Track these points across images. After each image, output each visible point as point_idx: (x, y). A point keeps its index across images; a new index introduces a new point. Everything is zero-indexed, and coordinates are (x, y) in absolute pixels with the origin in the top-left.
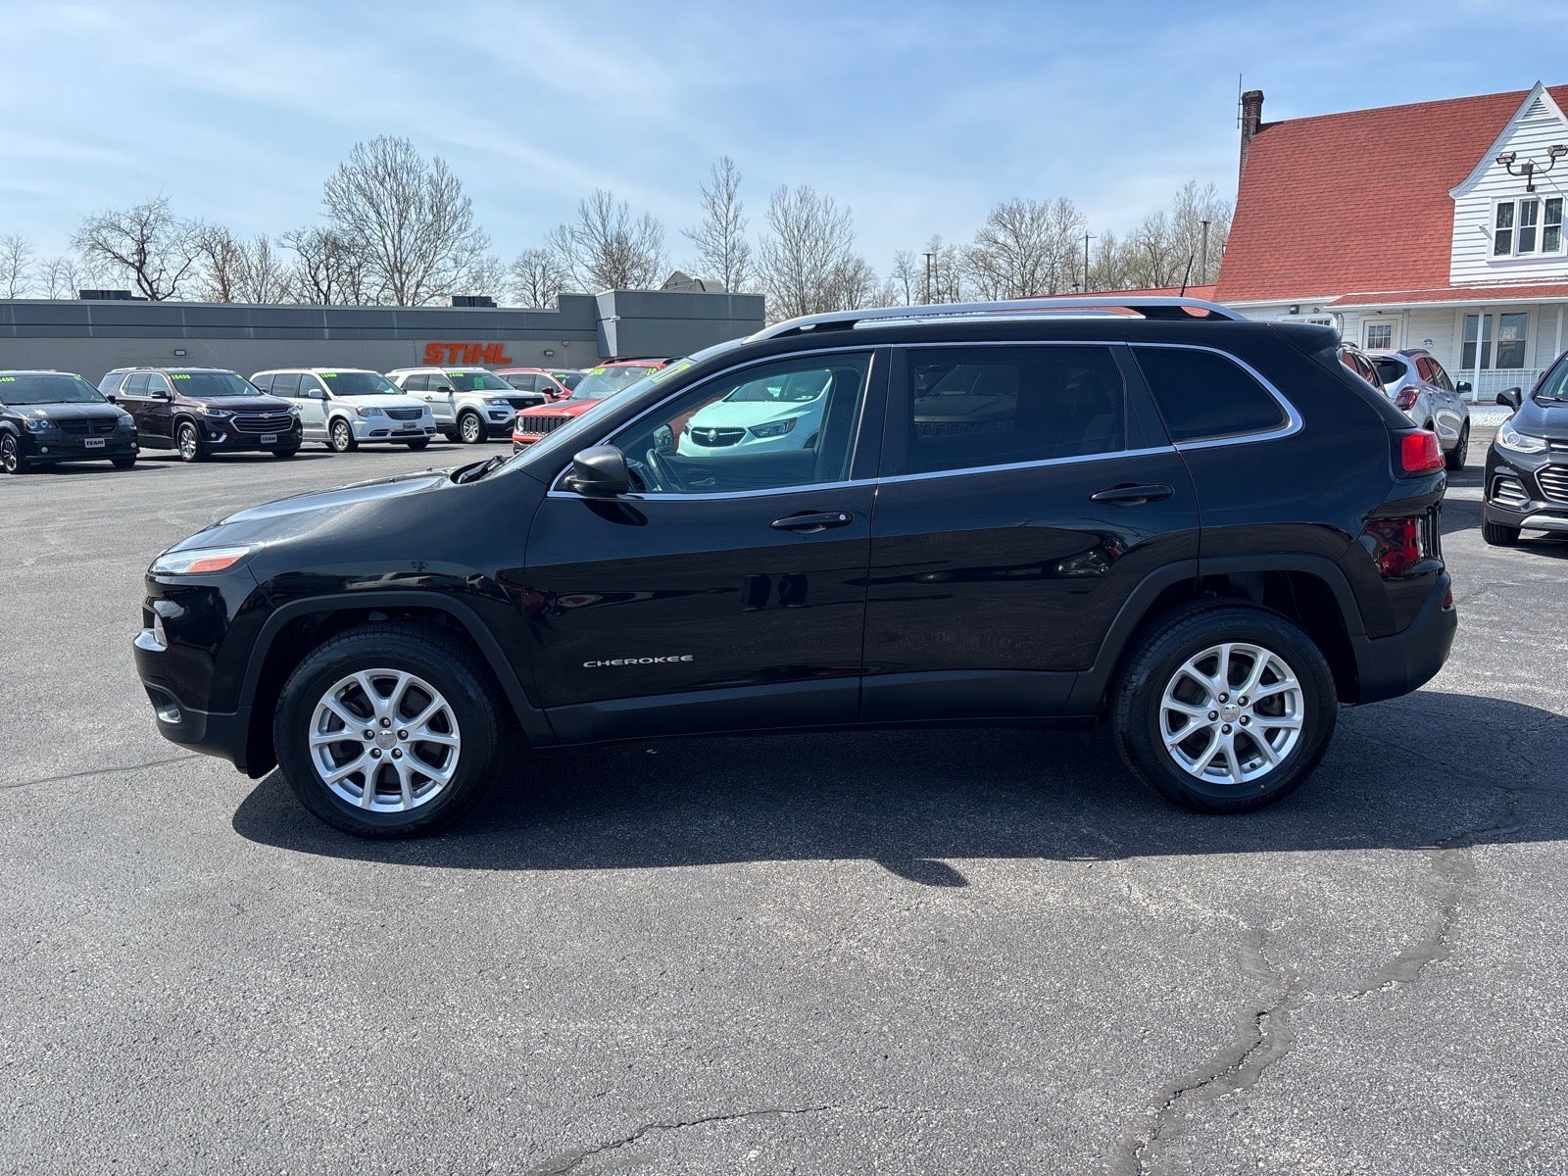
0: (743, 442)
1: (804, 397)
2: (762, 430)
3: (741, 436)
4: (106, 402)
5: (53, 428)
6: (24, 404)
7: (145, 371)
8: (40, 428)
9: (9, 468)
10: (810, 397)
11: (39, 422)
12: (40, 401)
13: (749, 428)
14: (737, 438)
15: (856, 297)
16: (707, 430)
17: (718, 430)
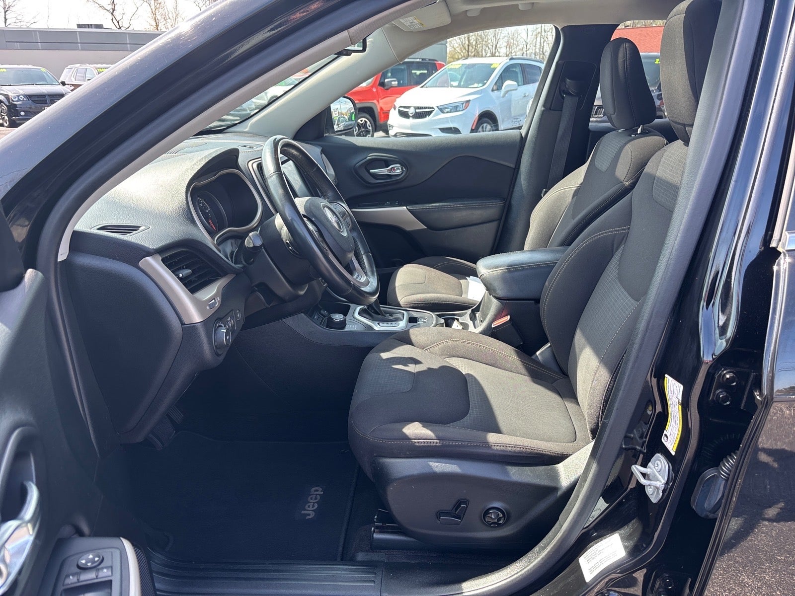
0: (433, 117)
1: (476, 85)
2: (446, 108)
3: (431, 112)
4: (59, 84)
5: (26, 101)
6: (10, 85)
7: (84, 67)
8: (19, 100)
9: (5, 123)
10: (480, 85)
11: (18, 96)
12: (21, 84)
13: (437, 107)
14: (429, 113)
15: (498, 33)
16: (408, 108)
17: (417, 108)
